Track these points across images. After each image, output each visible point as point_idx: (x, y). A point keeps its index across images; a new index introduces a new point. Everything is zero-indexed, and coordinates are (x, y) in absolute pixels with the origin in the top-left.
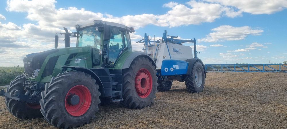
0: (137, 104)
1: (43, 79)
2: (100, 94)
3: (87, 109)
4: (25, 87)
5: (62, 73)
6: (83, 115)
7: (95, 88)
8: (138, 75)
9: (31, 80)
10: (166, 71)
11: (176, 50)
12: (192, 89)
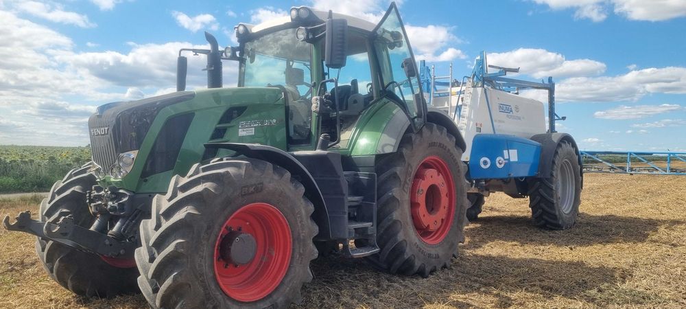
0: (418, 264)
1: (146, 181)
2: (316, 230)
3: (280, 278)
4: (92, 204)
5: (202, 164)
6: (270, 296)
7: (303, 212)
8: (419, 176)
9: (109, 183)
10: (483, 166)
11: (505, 109)
12: (549, 220)
